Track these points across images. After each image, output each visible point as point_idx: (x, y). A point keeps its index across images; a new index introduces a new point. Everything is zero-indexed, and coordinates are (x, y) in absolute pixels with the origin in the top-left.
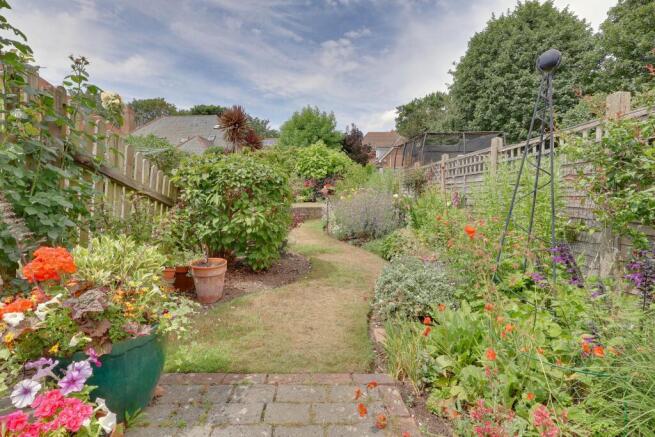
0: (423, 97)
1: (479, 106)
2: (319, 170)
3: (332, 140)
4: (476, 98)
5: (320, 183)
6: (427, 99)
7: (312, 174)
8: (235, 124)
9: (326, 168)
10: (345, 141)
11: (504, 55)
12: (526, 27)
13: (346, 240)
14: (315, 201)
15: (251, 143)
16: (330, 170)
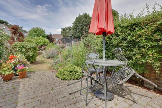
0: (67, 27)
1: (77, 32)
2: (41, 43)
3: (44, 36)
4: (77, 30)
5: (41, 47)
6: (68, 28)
7: (39, 44)
8: (15, 30)
9: (43, 43)
10: (48, 36)
11: (81, 23)
12: (85, 18)
13: (48, 58)
14: (40, 51)
15: (20, 35)
16: (44, 43)
